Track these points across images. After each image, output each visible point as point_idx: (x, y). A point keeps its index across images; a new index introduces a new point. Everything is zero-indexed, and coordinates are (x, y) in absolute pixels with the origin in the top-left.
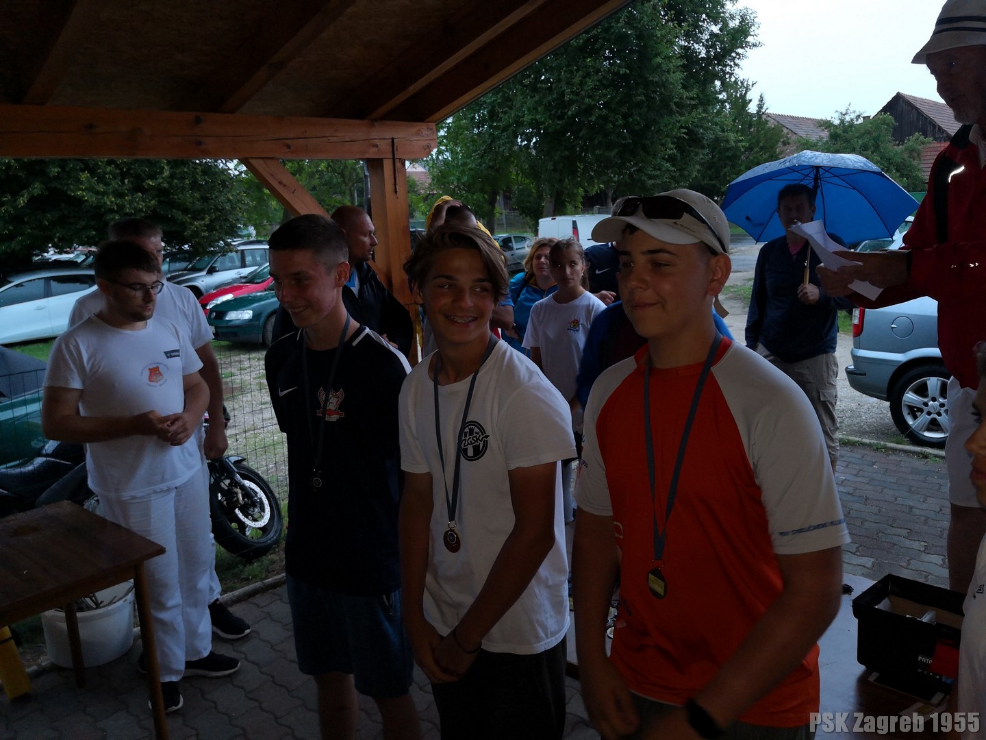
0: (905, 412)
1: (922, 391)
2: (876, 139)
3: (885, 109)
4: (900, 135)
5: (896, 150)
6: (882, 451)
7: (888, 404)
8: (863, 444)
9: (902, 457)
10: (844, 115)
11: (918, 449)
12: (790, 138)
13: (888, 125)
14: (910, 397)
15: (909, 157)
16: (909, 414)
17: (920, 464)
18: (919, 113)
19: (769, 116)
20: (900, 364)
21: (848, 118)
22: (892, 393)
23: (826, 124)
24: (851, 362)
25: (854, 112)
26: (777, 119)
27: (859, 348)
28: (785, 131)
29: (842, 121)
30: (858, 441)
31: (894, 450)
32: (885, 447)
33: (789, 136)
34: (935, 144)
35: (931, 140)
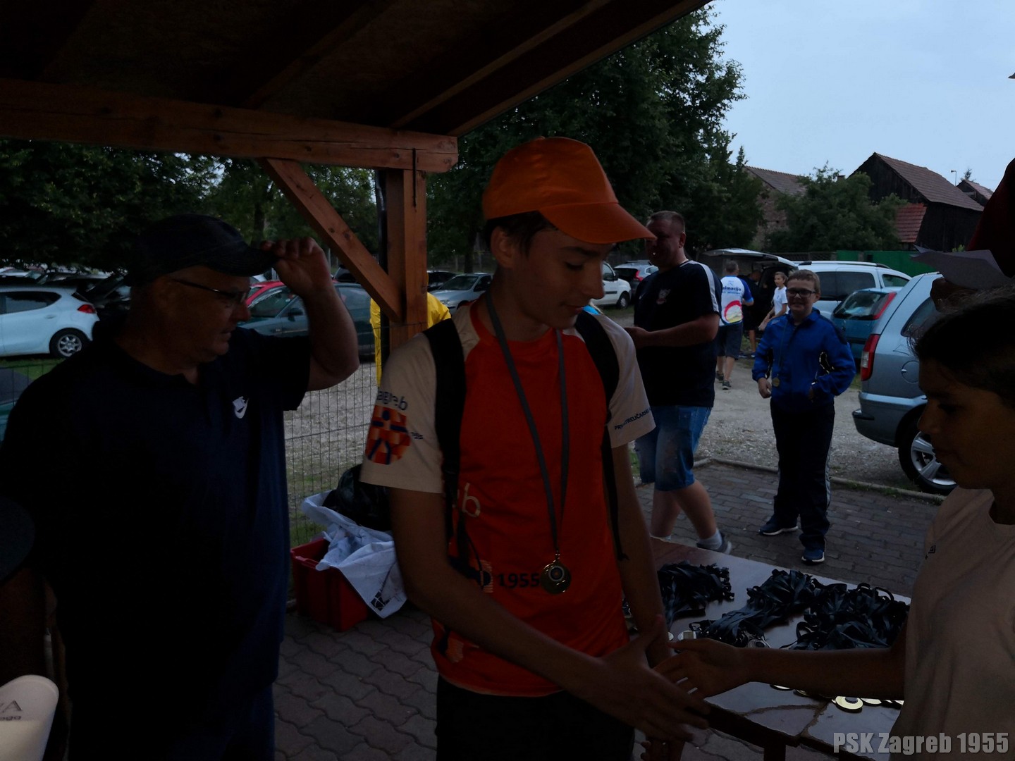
0: (914, 458)
2: (853, 197)
3: (861, 169)
4: (876, 194)
5: (873, 209)
6: (893, 497)
7: (896, 449)
8: (873, 489)
9: (913, 503)
10: (822, 172)
11: (930, 495)
12: (769, 192)
13: (864, 184)
14: (919, 442)
15: (885, 216)
16: (918, 460)
17: (932, 510)
18: (895, 174)
19: (748, 168)
20: (909, 410)
21: (825, 175)
22: (901, 439)
23: (804, 181)
24: (859, 406)
25: (832, 170)
26: (756, 172)
27: (868, 392)
28: (764, 185)
29: (820, 178)
30: (868, 487)
31: (905, 496)
32: (896, 493)
33: (768, 189)
34: (910, 205)
35: (905, 201)
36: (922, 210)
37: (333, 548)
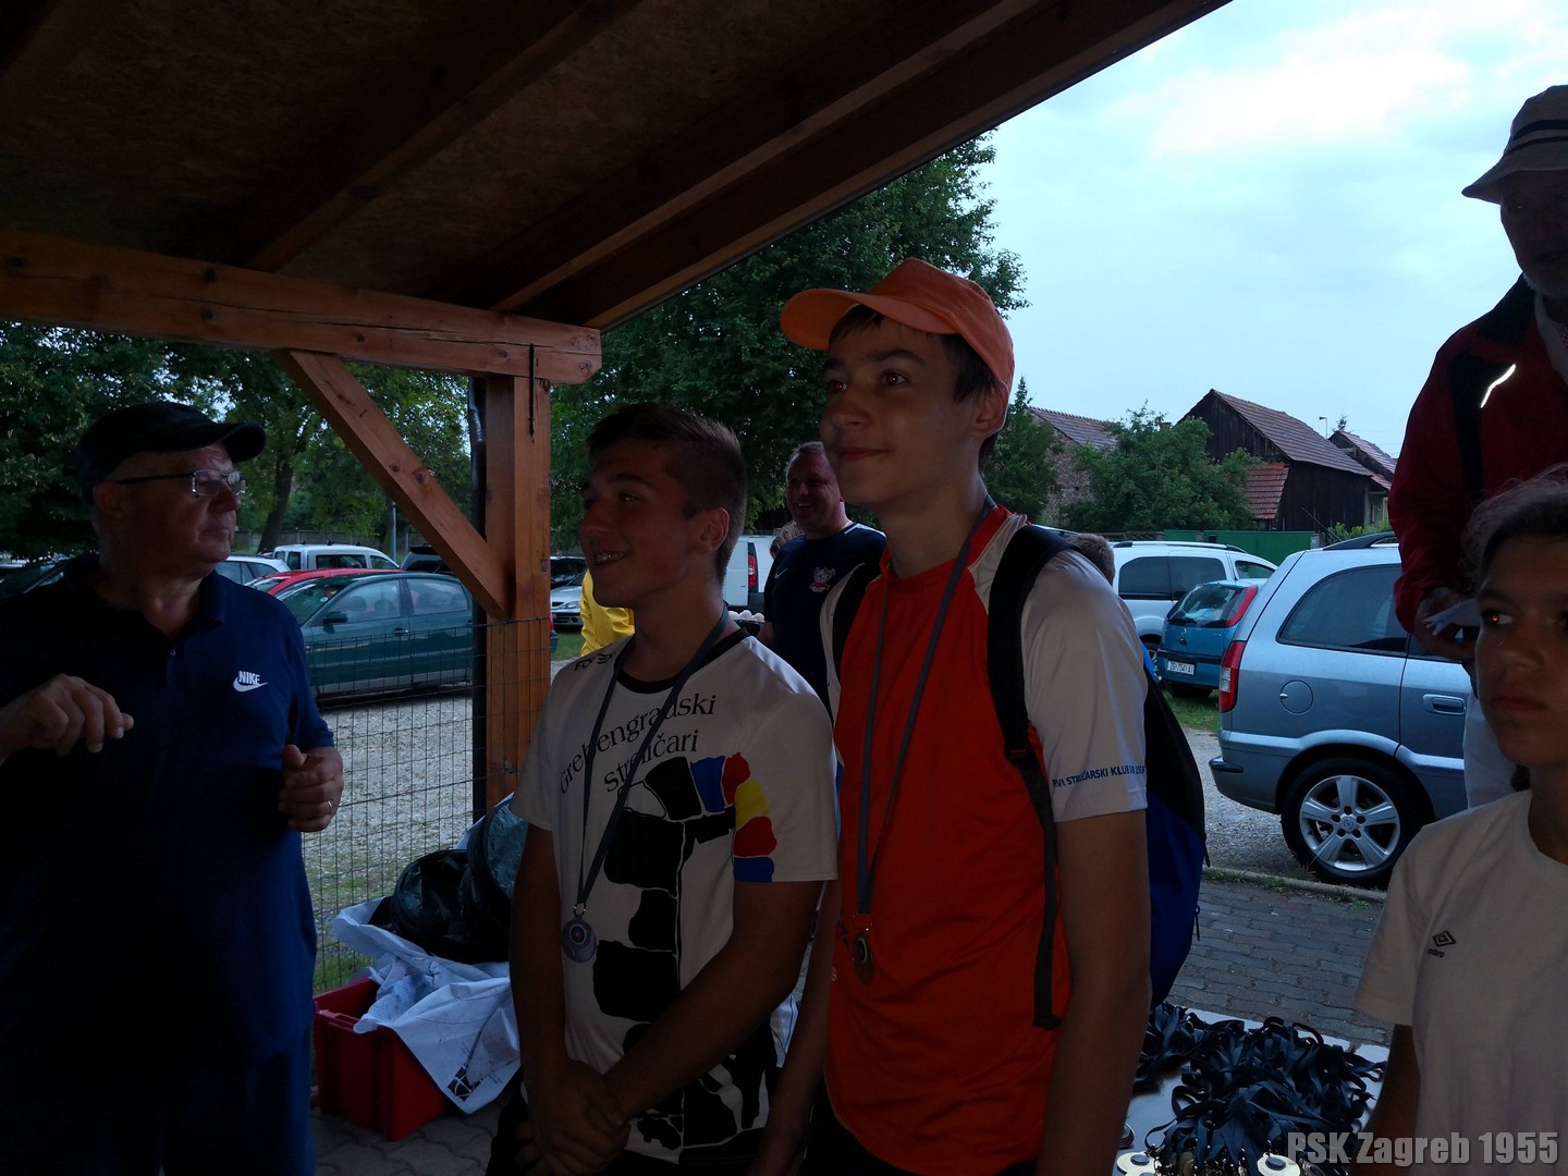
0: (1305, 830)
1: (1329, 796)
2: (1184, 453)
3: (1195, 412)
4: (1217, 449)
5: (1213, 470)
6: (1278, 891)
7: (1277, 818)
8: (1248, 880)
9: (1308, 898)
10: (1139, 416)
11: (1333, 887)
12: (1062, 444)
13: (1200, 434)
14: (1311, 805)
15: (1231, 481)
16: (1310, 833)
17: (1339, 910)
18: (1242, 420)
19: (1032, 410)
20: (1294, 755)
21: (1144, 421)
22: (1284, 801)
23: (1114, 428)
24: (1219, 752)
25: (1153, 413)
26: (1044, 416)
27: (1232, 730)
28: (1056, 434)
29: (1136, 425)
30: (1239, 876)
31: (1296, 889)
32: (1282, 885)
33: (1062, 441)
34: (1265, 465)
35: (1259, 459)
36: (1284, 472)
37: (384, 994)
